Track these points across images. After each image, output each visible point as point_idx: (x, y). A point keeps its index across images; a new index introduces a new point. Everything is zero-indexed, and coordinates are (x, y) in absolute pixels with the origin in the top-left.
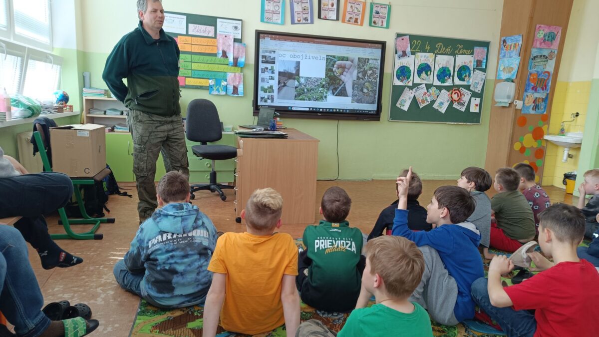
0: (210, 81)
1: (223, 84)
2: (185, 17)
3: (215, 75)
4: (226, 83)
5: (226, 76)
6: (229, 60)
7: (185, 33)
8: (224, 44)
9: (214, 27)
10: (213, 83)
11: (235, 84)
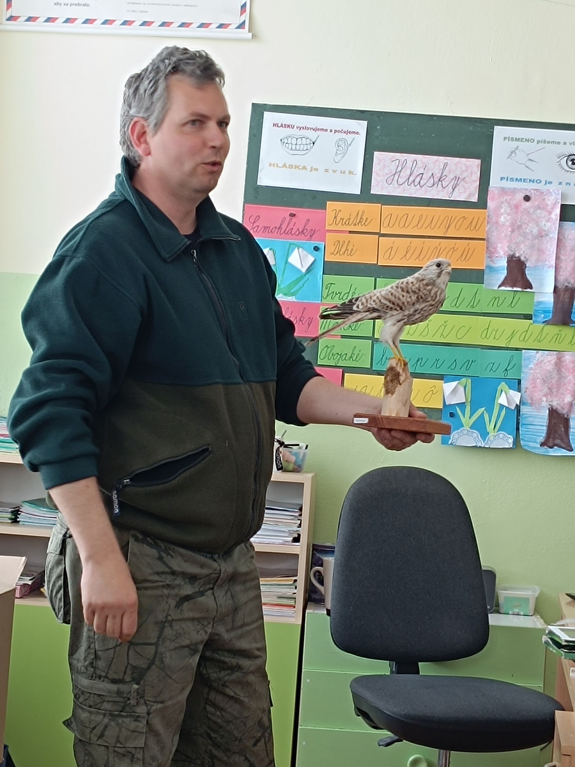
0: (448, 387)
1: (502, 400)
2: (361, 126)
3: (469, 363)
4: (516, 397)
5: (519, 368)
6: (537, 298)
7: (357, 191)
8: (516, 227)
9: (478, 162)
10: (460, 398)
11: (555, 404)
